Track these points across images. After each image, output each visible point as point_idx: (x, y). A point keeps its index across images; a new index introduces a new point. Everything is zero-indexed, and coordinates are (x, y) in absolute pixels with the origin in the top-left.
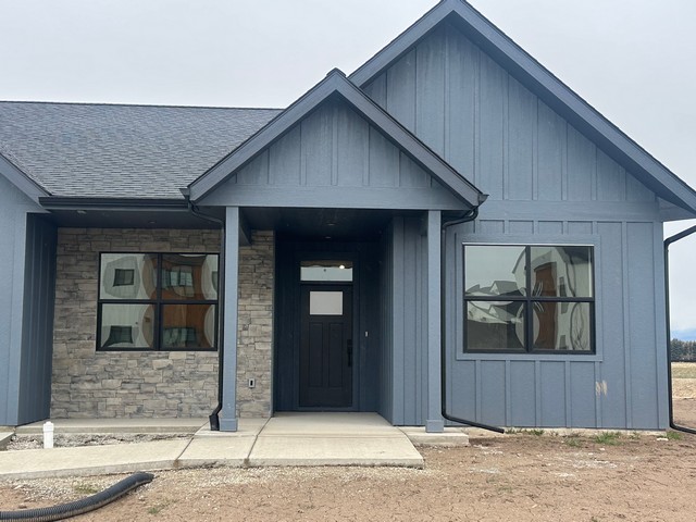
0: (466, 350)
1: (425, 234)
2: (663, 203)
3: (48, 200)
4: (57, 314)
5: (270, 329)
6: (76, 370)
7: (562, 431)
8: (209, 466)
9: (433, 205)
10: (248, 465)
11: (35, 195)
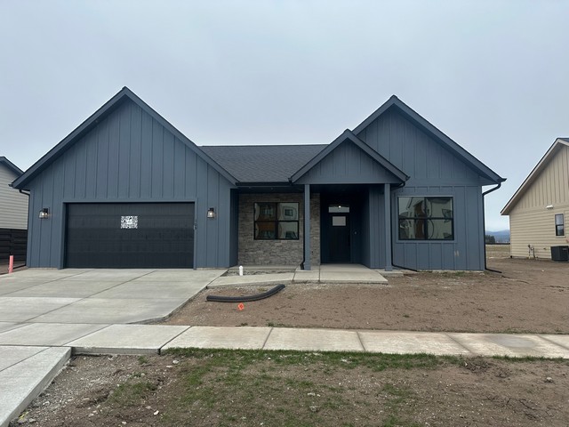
0: (400, 239)
1: (383, 193)
2: (482, 178)
3: (238, 184)
4: (240, 226)
5: (319, 231)
6: (247, 247)
7: (440, 271)
8: (305, 282)
9: (387, 182)
10: (319, 282)
11: (234, 182)
